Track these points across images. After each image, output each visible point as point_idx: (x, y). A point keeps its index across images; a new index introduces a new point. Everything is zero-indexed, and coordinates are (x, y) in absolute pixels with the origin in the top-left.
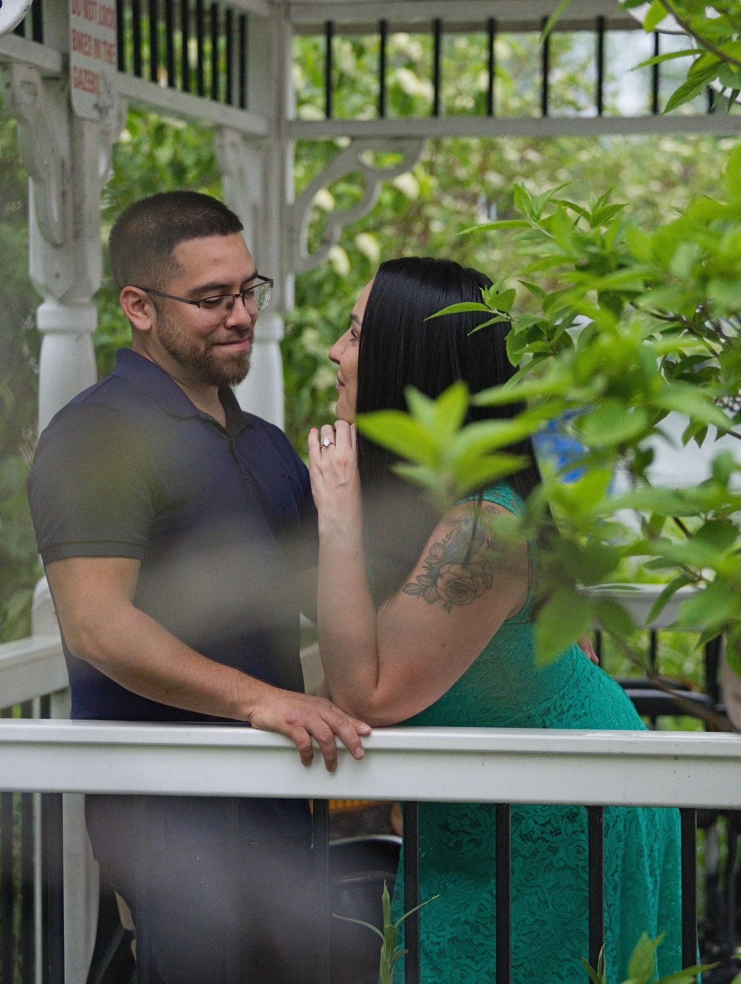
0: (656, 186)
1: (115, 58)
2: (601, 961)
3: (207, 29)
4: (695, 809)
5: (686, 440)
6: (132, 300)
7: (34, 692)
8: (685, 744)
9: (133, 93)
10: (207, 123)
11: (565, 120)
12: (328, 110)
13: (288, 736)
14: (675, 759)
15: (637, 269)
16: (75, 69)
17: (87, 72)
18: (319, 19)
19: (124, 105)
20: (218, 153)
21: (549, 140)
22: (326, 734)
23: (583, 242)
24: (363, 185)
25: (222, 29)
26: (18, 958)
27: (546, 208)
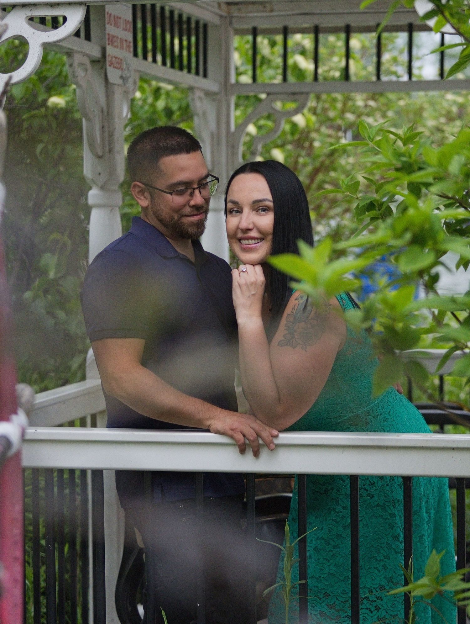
0: (443, 120)
1: (132, 49)
2: (410, 566)
3: (185, 32)
4: (464, 478)
5: (458, 267)
6: (137, 190)
7: (87, 412)
8: (459, 441)
9: (142, 69)
10: (184, 86)
11: (390, 83)
12: (254, 78)
13: (231, 437)
14: (453, 450)
15: (430, 170)
16: (109, 55)
17: (116, 58)
18: (249, 26)
19: (137, 76)
20: (191, 104)
21: (381, 94)
22: (253, 436)
23: (398, 155)
24: (275, 121)
25: (193, 32)
26: (80, 563)
27: (377, 134)
